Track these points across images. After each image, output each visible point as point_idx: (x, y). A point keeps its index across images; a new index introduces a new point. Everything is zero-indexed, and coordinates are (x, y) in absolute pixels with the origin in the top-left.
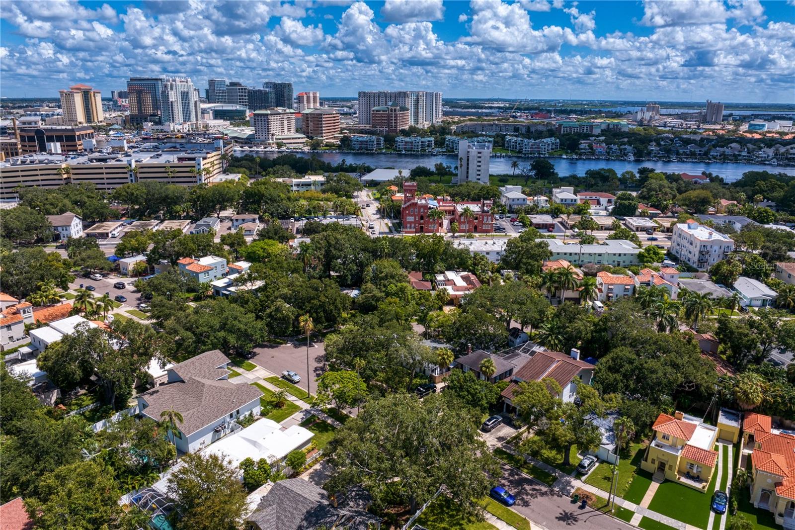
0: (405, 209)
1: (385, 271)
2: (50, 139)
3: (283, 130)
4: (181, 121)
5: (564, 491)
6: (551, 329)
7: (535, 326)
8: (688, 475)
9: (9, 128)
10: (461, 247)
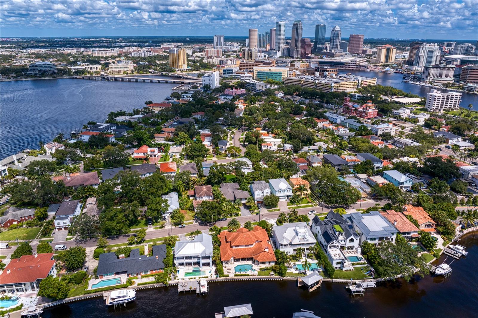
4: (424, 65)
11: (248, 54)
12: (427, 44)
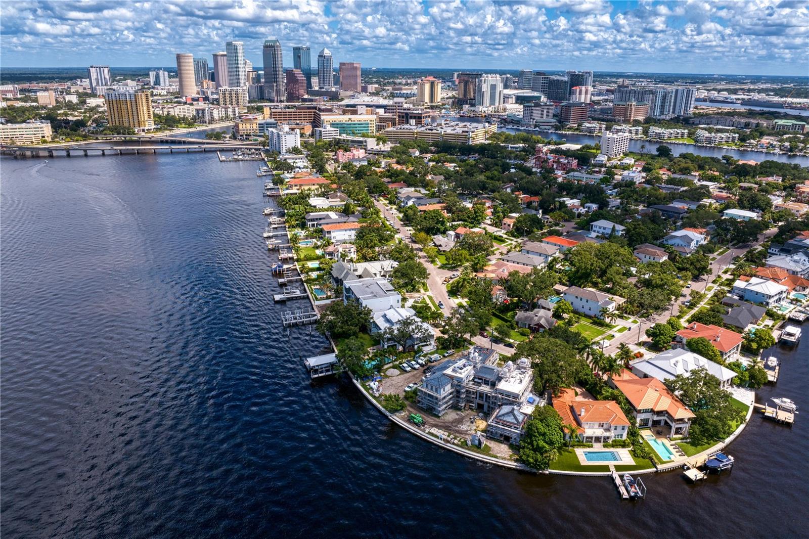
2: (411, 118)
3: (542, 116)
4: (488, 105)
11: (231, 97)
12: (489, 76)
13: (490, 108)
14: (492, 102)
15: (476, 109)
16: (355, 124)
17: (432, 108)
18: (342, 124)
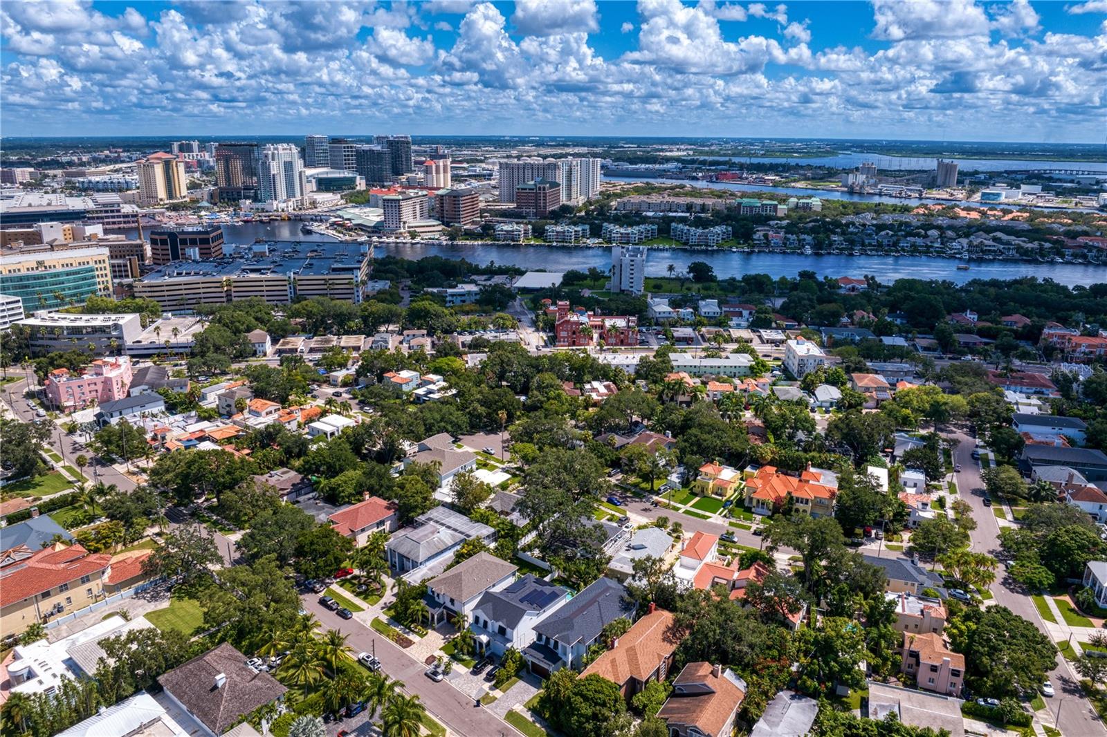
0: (559, 325)
1: (546, 382)
2: (184, 243)
3: (415, 217)
4: (285, 197)
5: (648, 501)
6: (658, 420)
7: (649, 419)
8: (717, 494)
9: (88, 212)
10: (605, 362)
12: (280, 146)
13: (290, 203)
14: (290, 193)
15: (266, 206)
16: (57, 275)
17: (175, 208)
18: (21, 279)
